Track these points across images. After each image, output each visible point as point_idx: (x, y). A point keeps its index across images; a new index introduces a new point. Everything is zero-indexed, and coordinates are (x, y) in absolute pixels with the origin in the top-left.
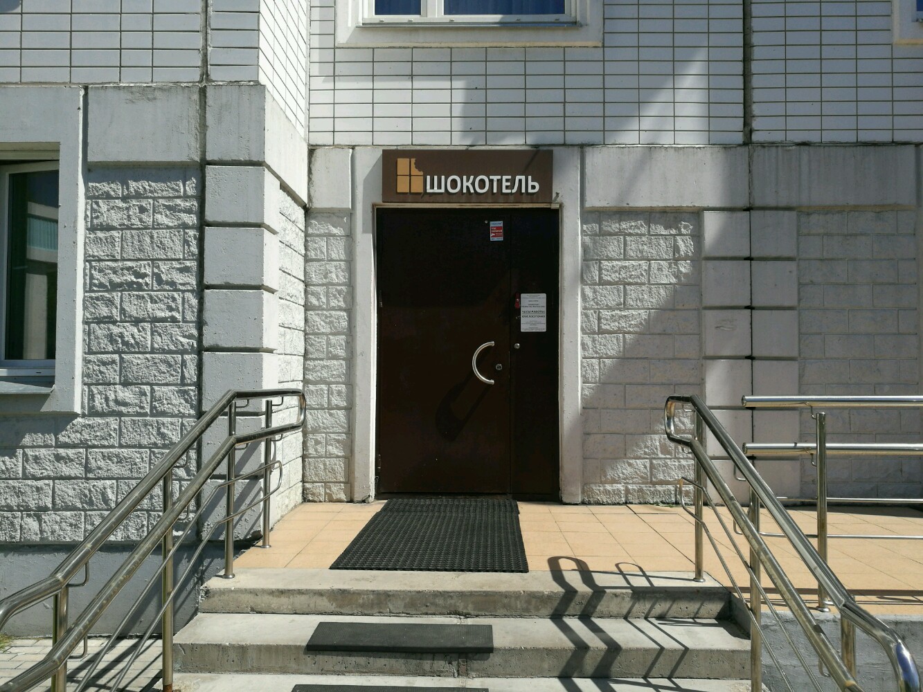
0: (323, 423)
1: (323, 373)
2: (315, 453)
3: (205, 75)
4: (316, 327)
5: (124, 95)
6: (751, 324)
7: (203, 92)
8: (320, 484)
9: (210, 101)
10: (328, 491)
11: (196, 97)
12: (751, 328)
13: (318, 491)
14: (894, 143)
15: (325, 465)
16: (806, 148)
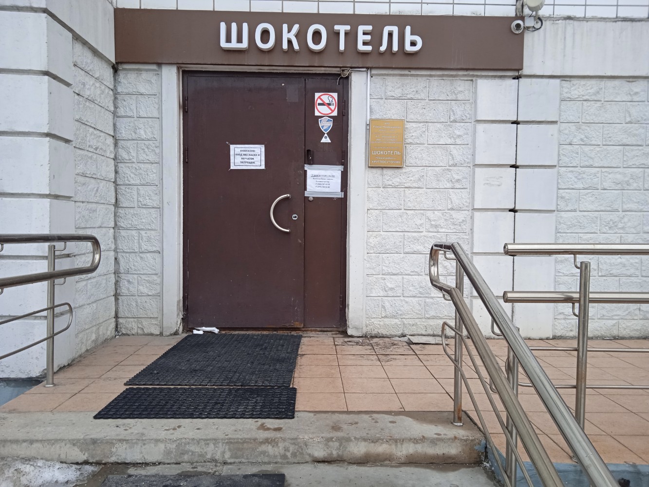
0: (134, 265)
1: (133, 220)
2: (127, 292)
4: (126, 179)
6: (515, 181)
8: (132, 320)
10: (140, 326)
12: (515, 184)
13: (130, 326)
14: (648, 19)
15: (137, 302)
16: (571, 22)
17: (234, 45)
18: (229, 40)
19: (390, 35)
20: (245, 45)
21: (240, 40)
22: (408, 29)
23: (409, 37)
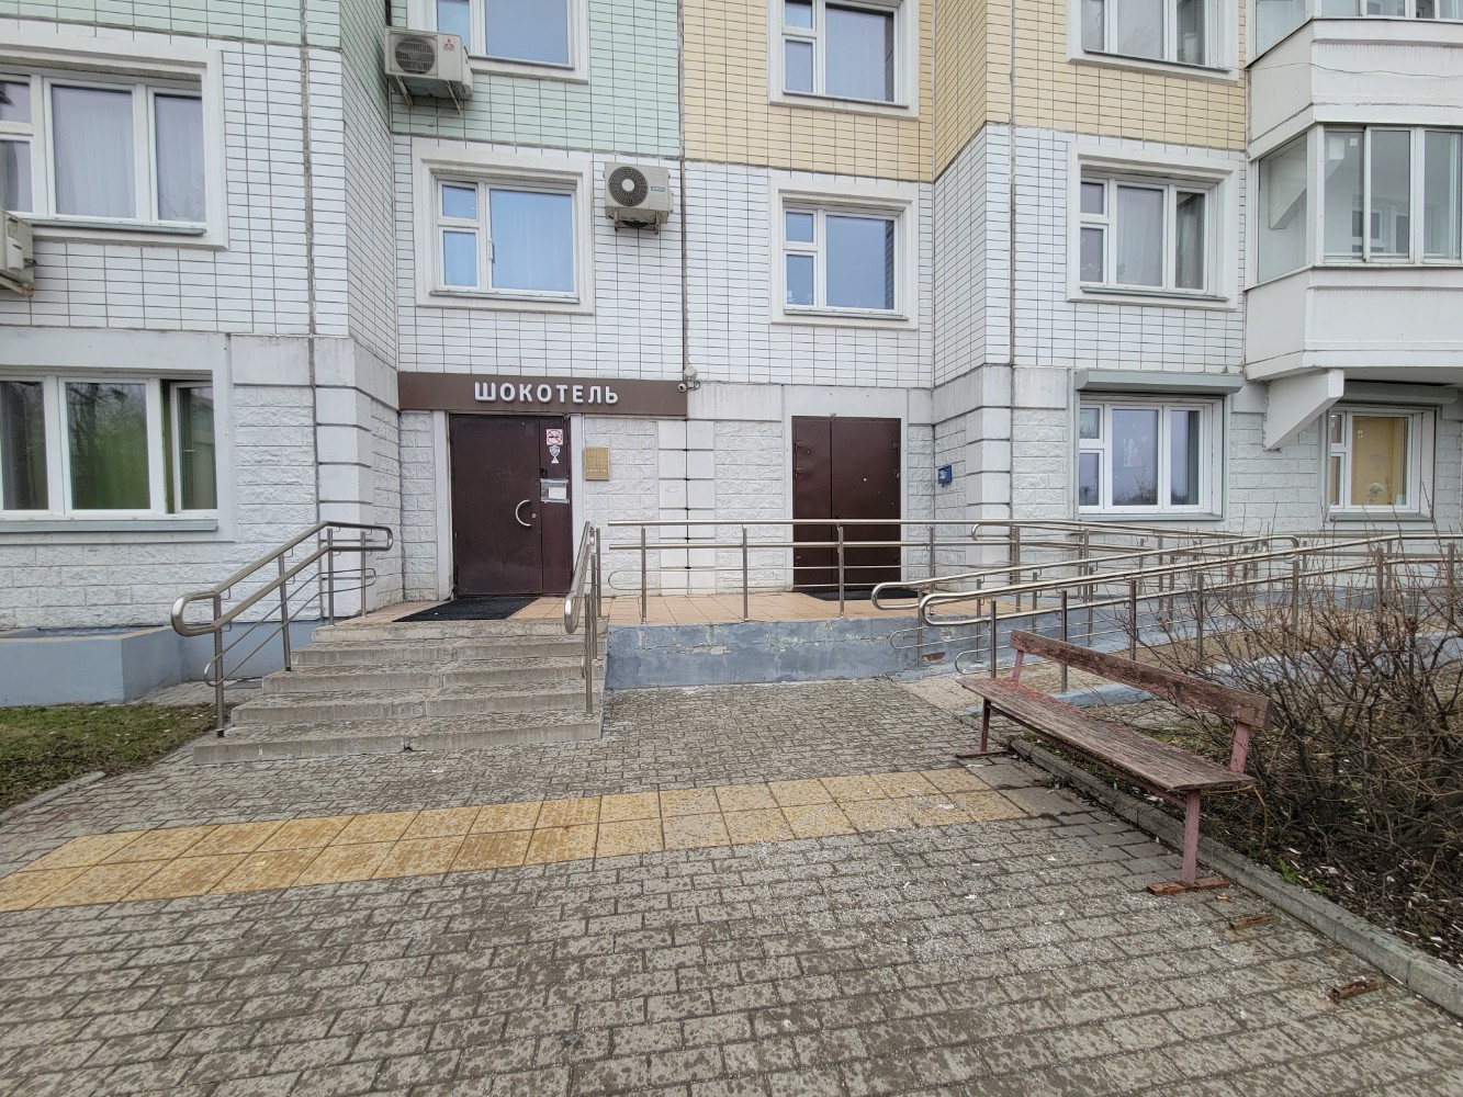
0: (416, 552)
1: (414, 520)
2: (411, 571)
3: (313, 331)
4: (409, 490)
5: (258, 341)
6: (687, 489)
7: (311, 342)
8: (415, 590)
9: (316, 347)
10: (421, 595)
11: (306, 344)
12: (687, 491)
13: (414, 594)
14: (770, 384)
15: (418, 578)
17: (485, 397)
18: (481, 394)
19: (595, 391)
20: (493, 398)
21: (489, 395)
22: (607, 388)
23: (608, 394)
